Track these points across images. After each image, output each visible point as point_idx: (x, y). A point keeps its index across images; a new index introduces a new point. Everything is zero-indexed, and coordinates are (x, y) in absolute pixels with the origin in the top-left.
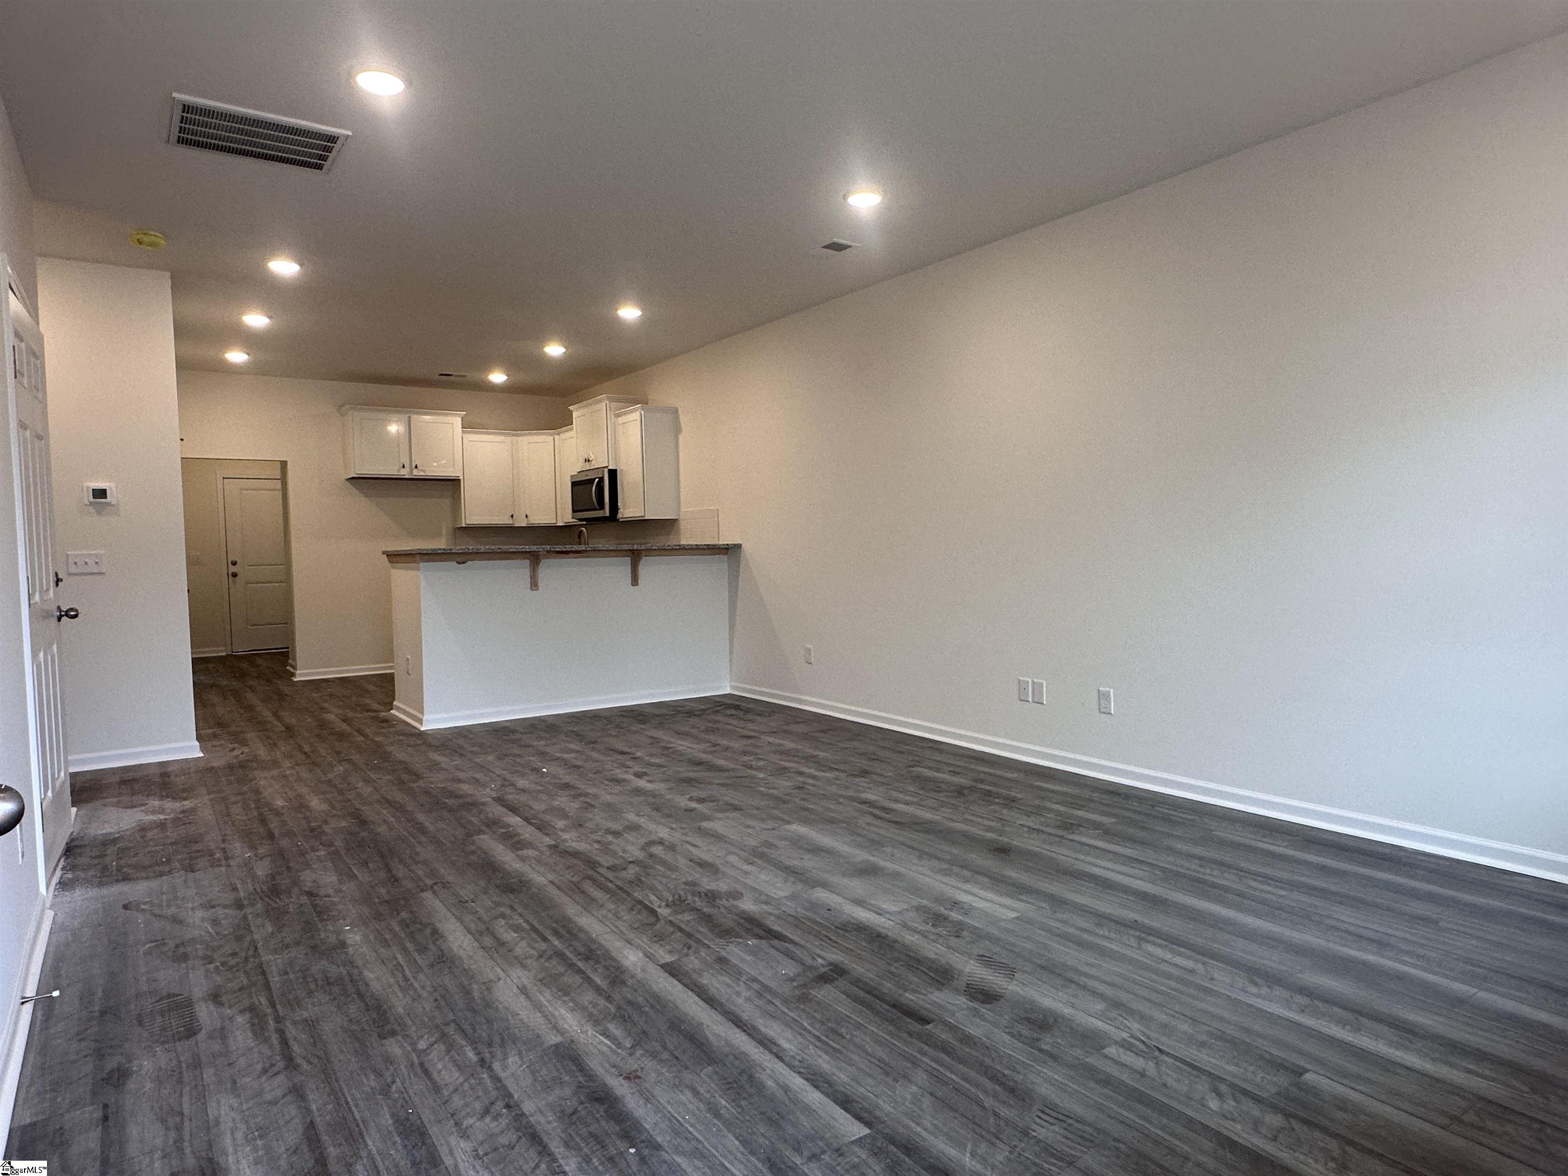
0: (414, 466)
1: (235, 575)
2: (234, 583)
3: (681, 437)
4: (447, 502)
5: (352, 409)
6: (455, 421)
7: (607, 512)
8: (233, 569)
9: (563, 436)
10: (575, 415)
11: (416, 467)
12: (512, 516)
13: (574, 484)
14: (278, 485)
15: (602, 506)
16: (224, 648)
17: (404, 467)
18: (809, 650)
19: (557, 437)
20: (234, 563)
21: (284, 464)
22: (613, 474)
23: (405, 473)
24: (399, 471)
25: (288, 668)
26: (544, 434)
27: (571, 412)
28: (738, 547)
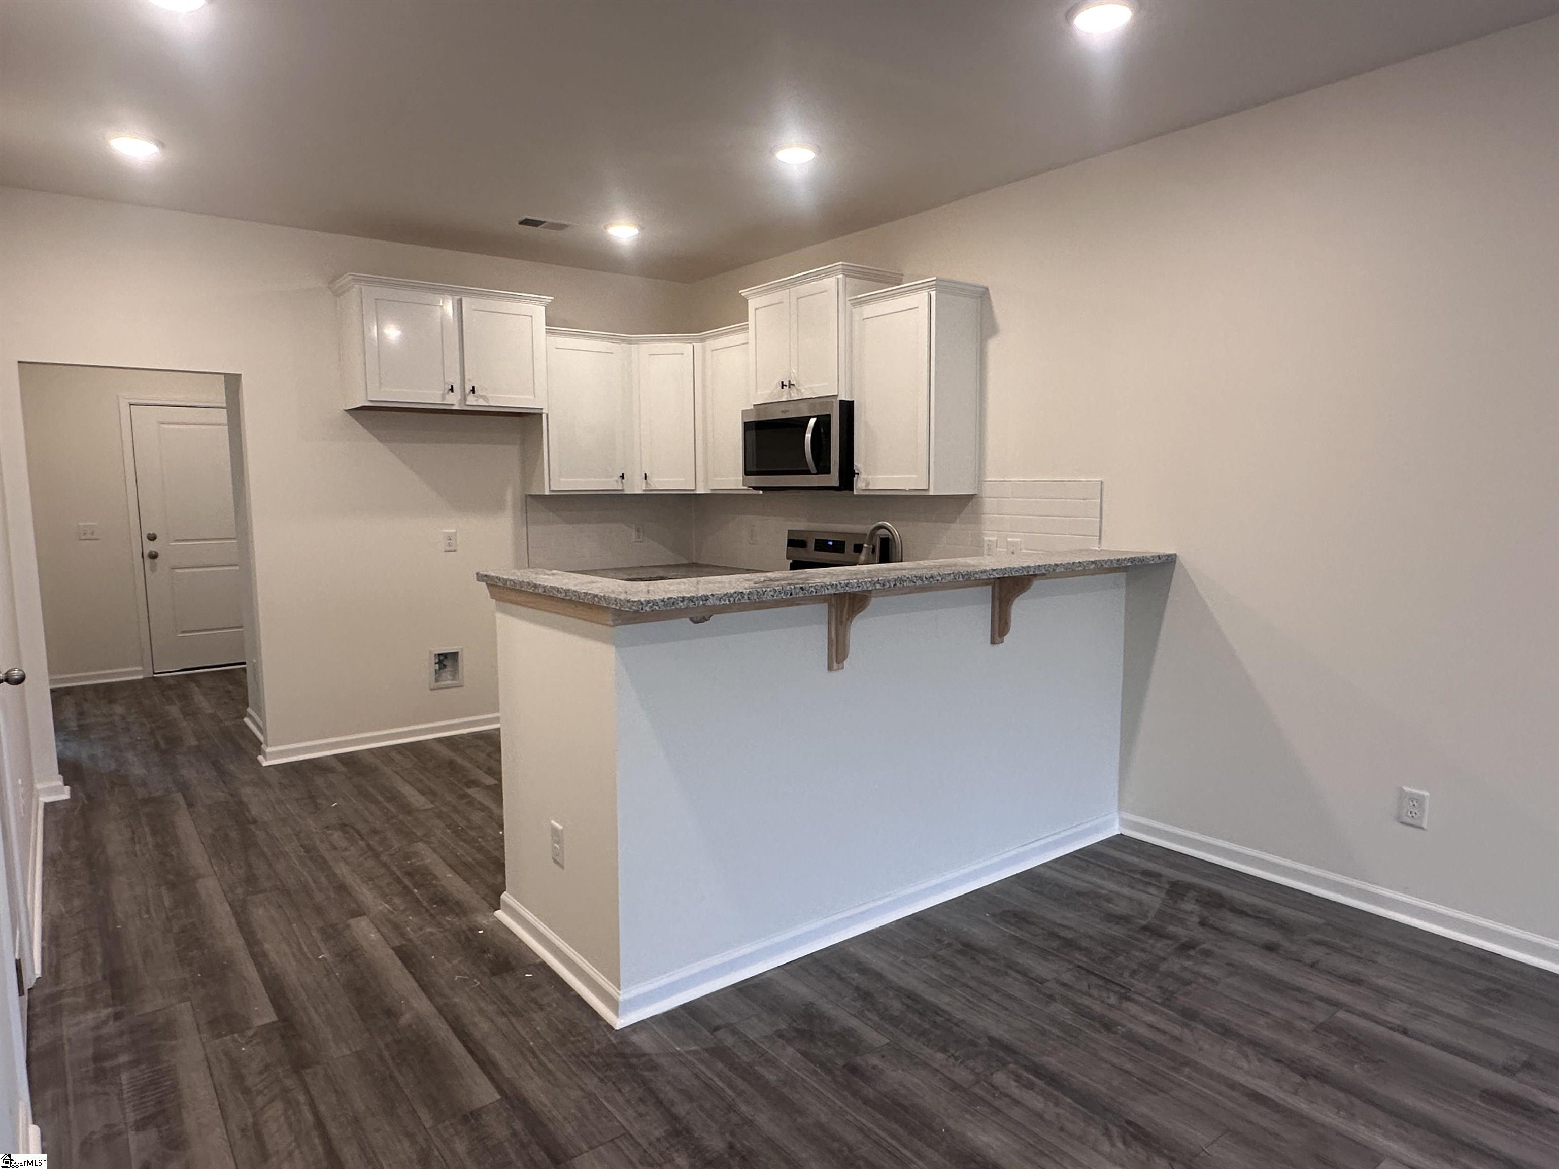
0: (468, 388)
1: (154, 556)
2: (153, 569)
3: (993, 345)
4: (513, 452)
5: (357, 280)
6: (539, 312)
7: (833, 478)
8: (150, 547)
9: (712, 344)
10: (752, 303)
11: (473, 391)
12: (622, 477)
13: (747, 426)
14: (222, 416)
15: (823, 469)
16: (140, 668)
17: (452, 390)
18: (1418, 801)
19: (698, 346)
20: (152, 538)
21: (232, 382)
22: (847, 409)
23: (454, 401)
24: (443, 398)
25: (246, 720)
26: (676, 340)
27: (745, 301)
28: (1169, 561)
